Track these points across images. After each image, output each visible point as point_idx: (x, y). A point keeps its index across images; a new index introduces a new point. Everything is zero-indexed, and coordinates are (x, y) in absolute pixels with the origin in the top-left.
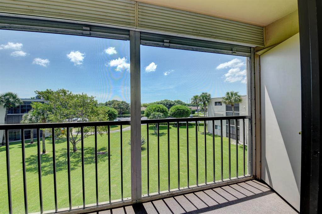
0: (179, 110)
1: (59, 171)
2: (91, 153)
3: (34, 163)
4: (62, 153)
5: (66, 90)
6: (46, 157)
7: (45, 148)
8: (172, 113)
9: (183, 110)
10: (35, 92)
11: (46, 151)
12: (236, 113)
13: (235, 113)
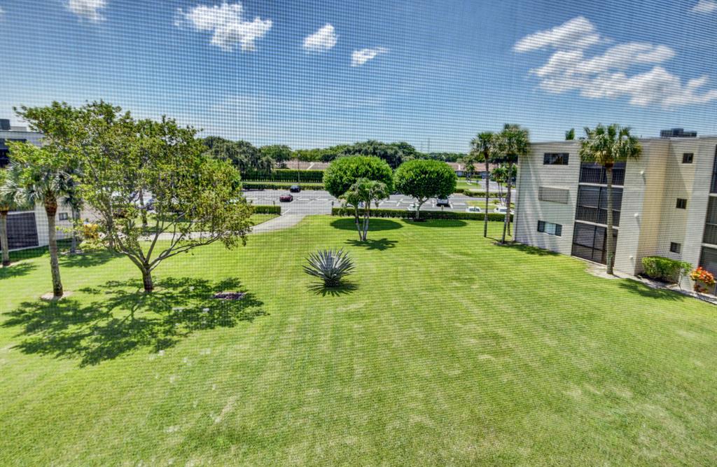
0: (426, 173)
1: (129, 348)
2: (198, 296)
3: (42, 325)
4: (114, 296)
5: (113, 106)
6: (69, 306)
7: (59, 282)
8: (404, 181)
9: (438, 174)
10: (15, 109)
11: (63, 289)
12: (616, 188)
13: (613, 188)
